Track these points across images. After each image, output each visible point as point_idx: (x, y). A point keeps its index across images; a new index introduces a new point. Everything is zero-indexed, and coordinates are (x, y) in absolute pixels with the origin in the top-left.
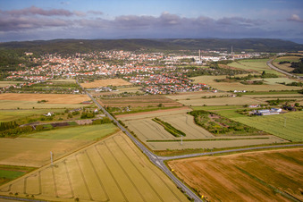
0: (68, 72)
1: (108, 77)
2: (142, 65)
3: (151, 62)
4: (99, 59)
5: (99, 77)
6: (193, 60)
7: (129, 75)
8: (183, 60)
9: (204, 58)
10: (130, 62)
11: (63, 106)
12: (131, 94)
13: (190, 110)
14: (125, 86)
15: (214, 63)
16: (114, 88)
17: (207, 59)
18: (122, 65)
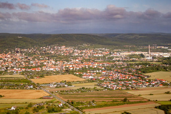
0: (12, 68)
1: (57, 73)
2: (89, 60)
3: (98, 58)
4: (42, 54)
5: (49, 73)
6: (142, 56)
7: (79, 71)
8: (131, 56)
9: (153, 54)
10: (76, 58)
11: (24, 101)
12: (89, 90)
13: (158, 105)
14: (80, 82)
15: (165, 59)
16: (69, 84)
17: (157, 54)
18: (68, 61)
